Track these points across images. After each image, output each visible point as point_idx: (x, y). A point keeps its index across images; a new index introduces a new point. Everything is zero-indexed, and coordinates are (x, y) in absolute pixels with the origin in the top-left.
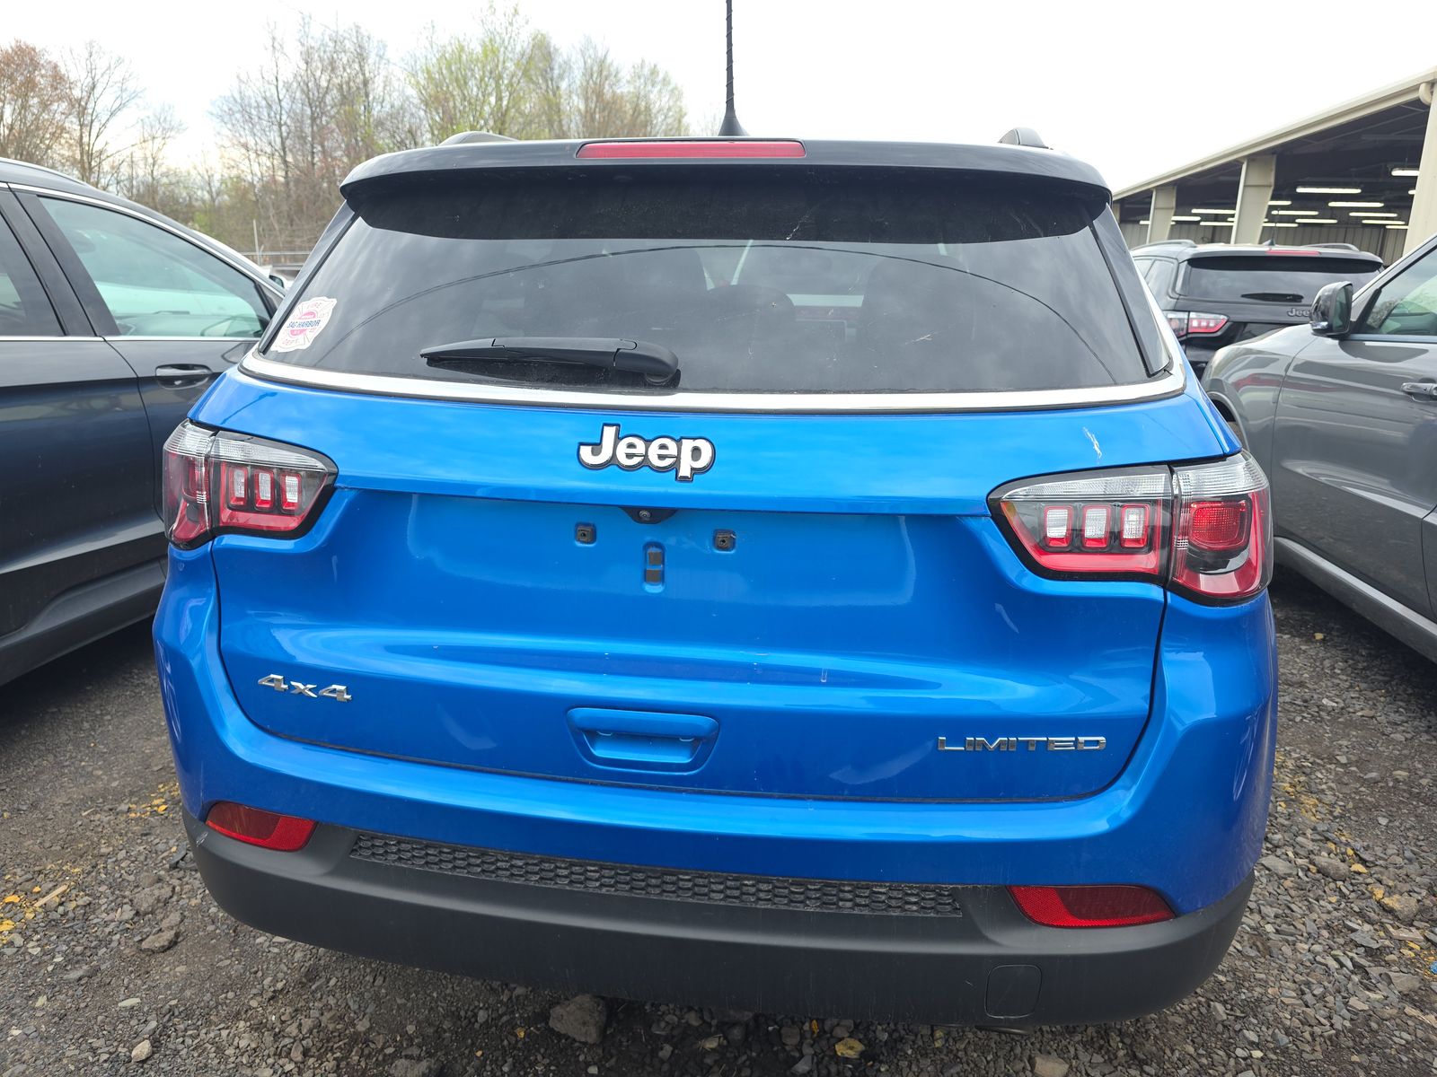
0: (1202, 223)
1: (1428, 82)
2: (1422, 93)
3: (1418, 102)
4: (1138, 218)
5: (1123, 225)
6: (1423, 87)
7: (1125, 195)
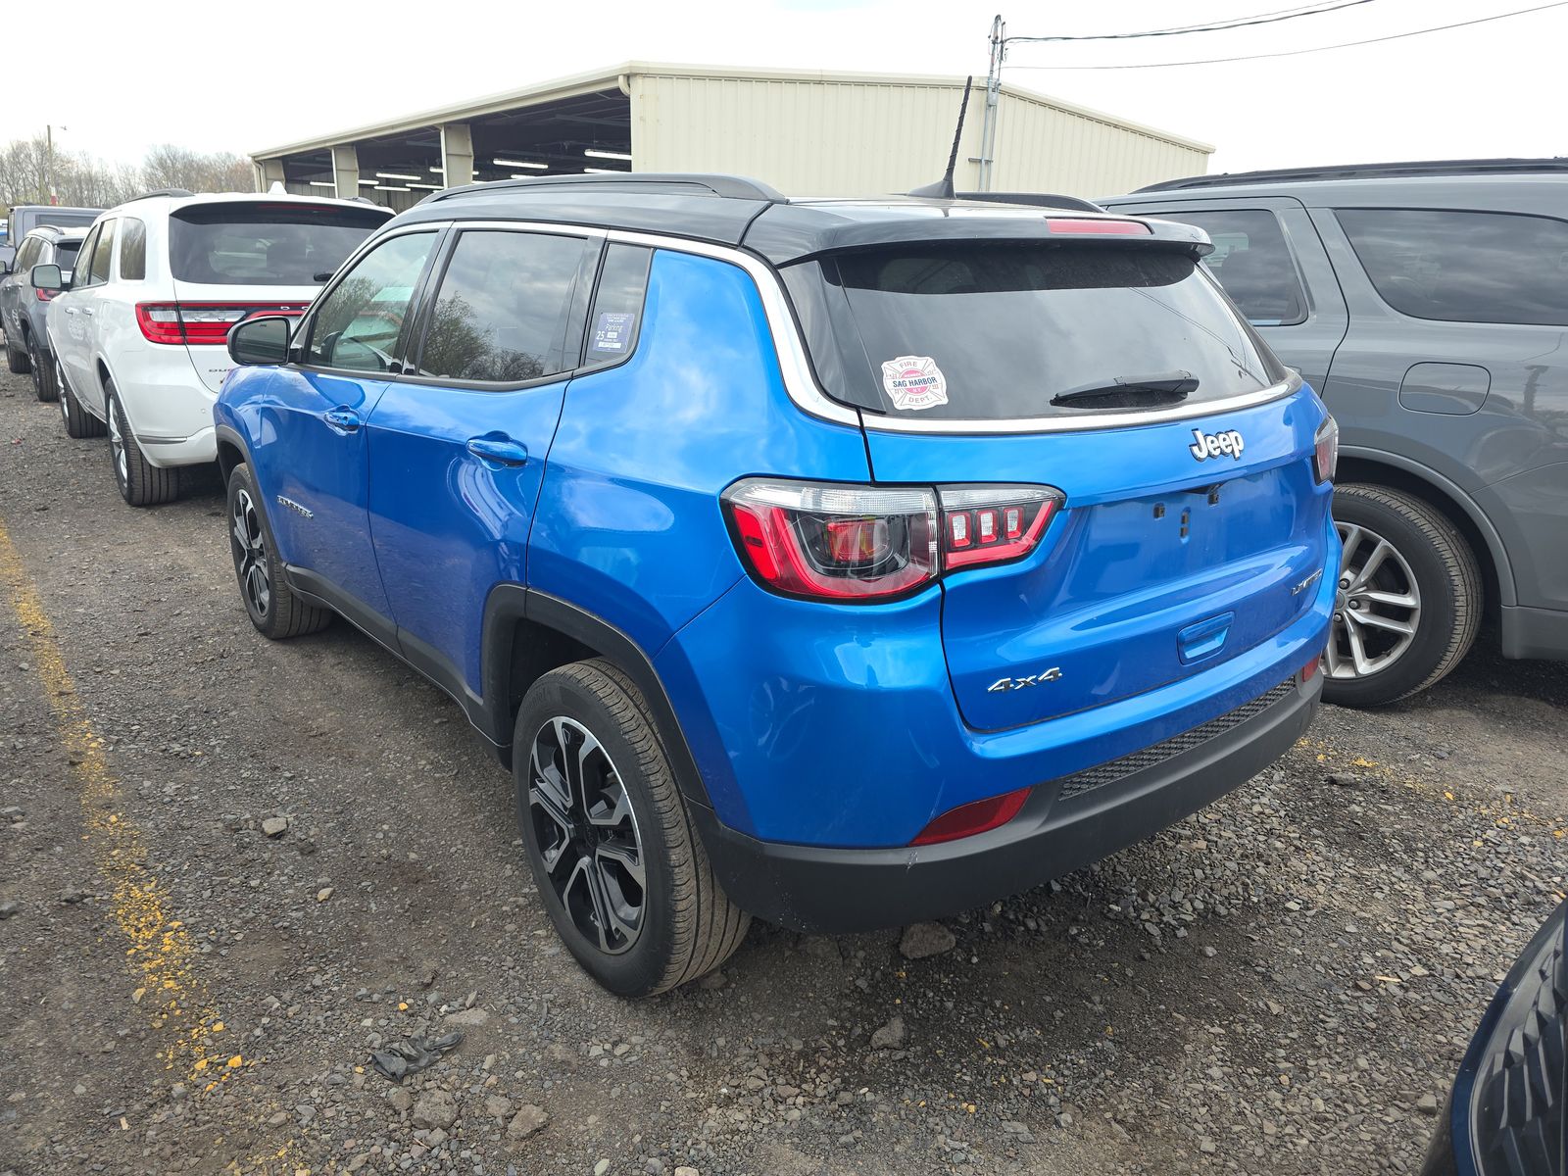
0: (376, 188)
1: (624, 75)
2: (621, 83)
3: (617, 91)
4: (306, 178)
5: (290, 185)
6: (621, 78)
7: (302, 150)
